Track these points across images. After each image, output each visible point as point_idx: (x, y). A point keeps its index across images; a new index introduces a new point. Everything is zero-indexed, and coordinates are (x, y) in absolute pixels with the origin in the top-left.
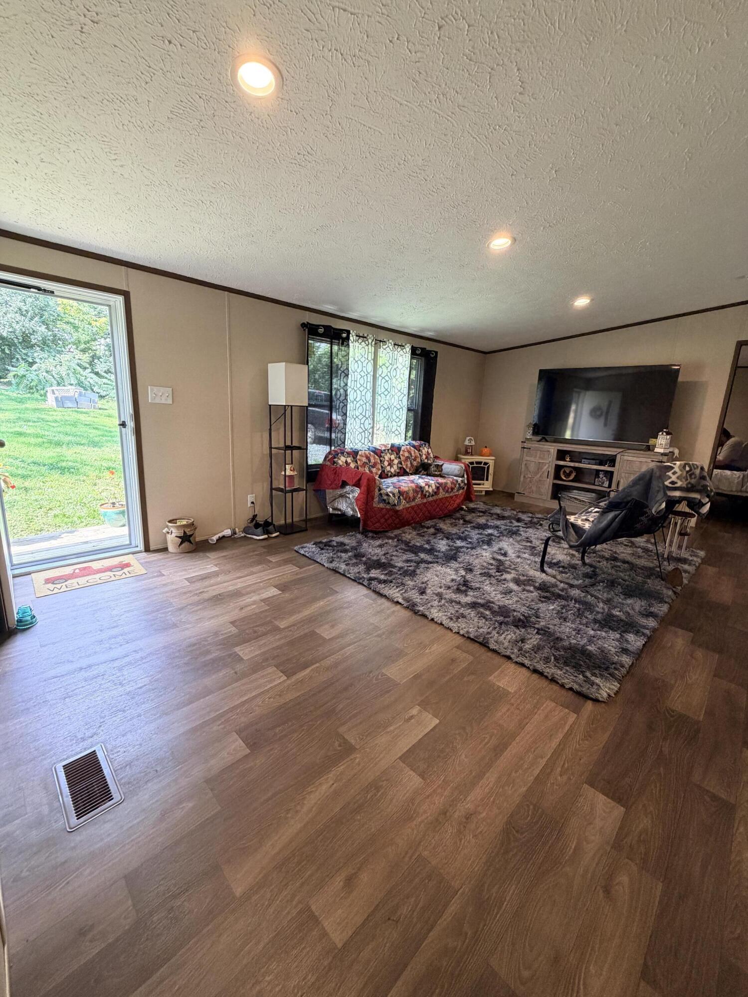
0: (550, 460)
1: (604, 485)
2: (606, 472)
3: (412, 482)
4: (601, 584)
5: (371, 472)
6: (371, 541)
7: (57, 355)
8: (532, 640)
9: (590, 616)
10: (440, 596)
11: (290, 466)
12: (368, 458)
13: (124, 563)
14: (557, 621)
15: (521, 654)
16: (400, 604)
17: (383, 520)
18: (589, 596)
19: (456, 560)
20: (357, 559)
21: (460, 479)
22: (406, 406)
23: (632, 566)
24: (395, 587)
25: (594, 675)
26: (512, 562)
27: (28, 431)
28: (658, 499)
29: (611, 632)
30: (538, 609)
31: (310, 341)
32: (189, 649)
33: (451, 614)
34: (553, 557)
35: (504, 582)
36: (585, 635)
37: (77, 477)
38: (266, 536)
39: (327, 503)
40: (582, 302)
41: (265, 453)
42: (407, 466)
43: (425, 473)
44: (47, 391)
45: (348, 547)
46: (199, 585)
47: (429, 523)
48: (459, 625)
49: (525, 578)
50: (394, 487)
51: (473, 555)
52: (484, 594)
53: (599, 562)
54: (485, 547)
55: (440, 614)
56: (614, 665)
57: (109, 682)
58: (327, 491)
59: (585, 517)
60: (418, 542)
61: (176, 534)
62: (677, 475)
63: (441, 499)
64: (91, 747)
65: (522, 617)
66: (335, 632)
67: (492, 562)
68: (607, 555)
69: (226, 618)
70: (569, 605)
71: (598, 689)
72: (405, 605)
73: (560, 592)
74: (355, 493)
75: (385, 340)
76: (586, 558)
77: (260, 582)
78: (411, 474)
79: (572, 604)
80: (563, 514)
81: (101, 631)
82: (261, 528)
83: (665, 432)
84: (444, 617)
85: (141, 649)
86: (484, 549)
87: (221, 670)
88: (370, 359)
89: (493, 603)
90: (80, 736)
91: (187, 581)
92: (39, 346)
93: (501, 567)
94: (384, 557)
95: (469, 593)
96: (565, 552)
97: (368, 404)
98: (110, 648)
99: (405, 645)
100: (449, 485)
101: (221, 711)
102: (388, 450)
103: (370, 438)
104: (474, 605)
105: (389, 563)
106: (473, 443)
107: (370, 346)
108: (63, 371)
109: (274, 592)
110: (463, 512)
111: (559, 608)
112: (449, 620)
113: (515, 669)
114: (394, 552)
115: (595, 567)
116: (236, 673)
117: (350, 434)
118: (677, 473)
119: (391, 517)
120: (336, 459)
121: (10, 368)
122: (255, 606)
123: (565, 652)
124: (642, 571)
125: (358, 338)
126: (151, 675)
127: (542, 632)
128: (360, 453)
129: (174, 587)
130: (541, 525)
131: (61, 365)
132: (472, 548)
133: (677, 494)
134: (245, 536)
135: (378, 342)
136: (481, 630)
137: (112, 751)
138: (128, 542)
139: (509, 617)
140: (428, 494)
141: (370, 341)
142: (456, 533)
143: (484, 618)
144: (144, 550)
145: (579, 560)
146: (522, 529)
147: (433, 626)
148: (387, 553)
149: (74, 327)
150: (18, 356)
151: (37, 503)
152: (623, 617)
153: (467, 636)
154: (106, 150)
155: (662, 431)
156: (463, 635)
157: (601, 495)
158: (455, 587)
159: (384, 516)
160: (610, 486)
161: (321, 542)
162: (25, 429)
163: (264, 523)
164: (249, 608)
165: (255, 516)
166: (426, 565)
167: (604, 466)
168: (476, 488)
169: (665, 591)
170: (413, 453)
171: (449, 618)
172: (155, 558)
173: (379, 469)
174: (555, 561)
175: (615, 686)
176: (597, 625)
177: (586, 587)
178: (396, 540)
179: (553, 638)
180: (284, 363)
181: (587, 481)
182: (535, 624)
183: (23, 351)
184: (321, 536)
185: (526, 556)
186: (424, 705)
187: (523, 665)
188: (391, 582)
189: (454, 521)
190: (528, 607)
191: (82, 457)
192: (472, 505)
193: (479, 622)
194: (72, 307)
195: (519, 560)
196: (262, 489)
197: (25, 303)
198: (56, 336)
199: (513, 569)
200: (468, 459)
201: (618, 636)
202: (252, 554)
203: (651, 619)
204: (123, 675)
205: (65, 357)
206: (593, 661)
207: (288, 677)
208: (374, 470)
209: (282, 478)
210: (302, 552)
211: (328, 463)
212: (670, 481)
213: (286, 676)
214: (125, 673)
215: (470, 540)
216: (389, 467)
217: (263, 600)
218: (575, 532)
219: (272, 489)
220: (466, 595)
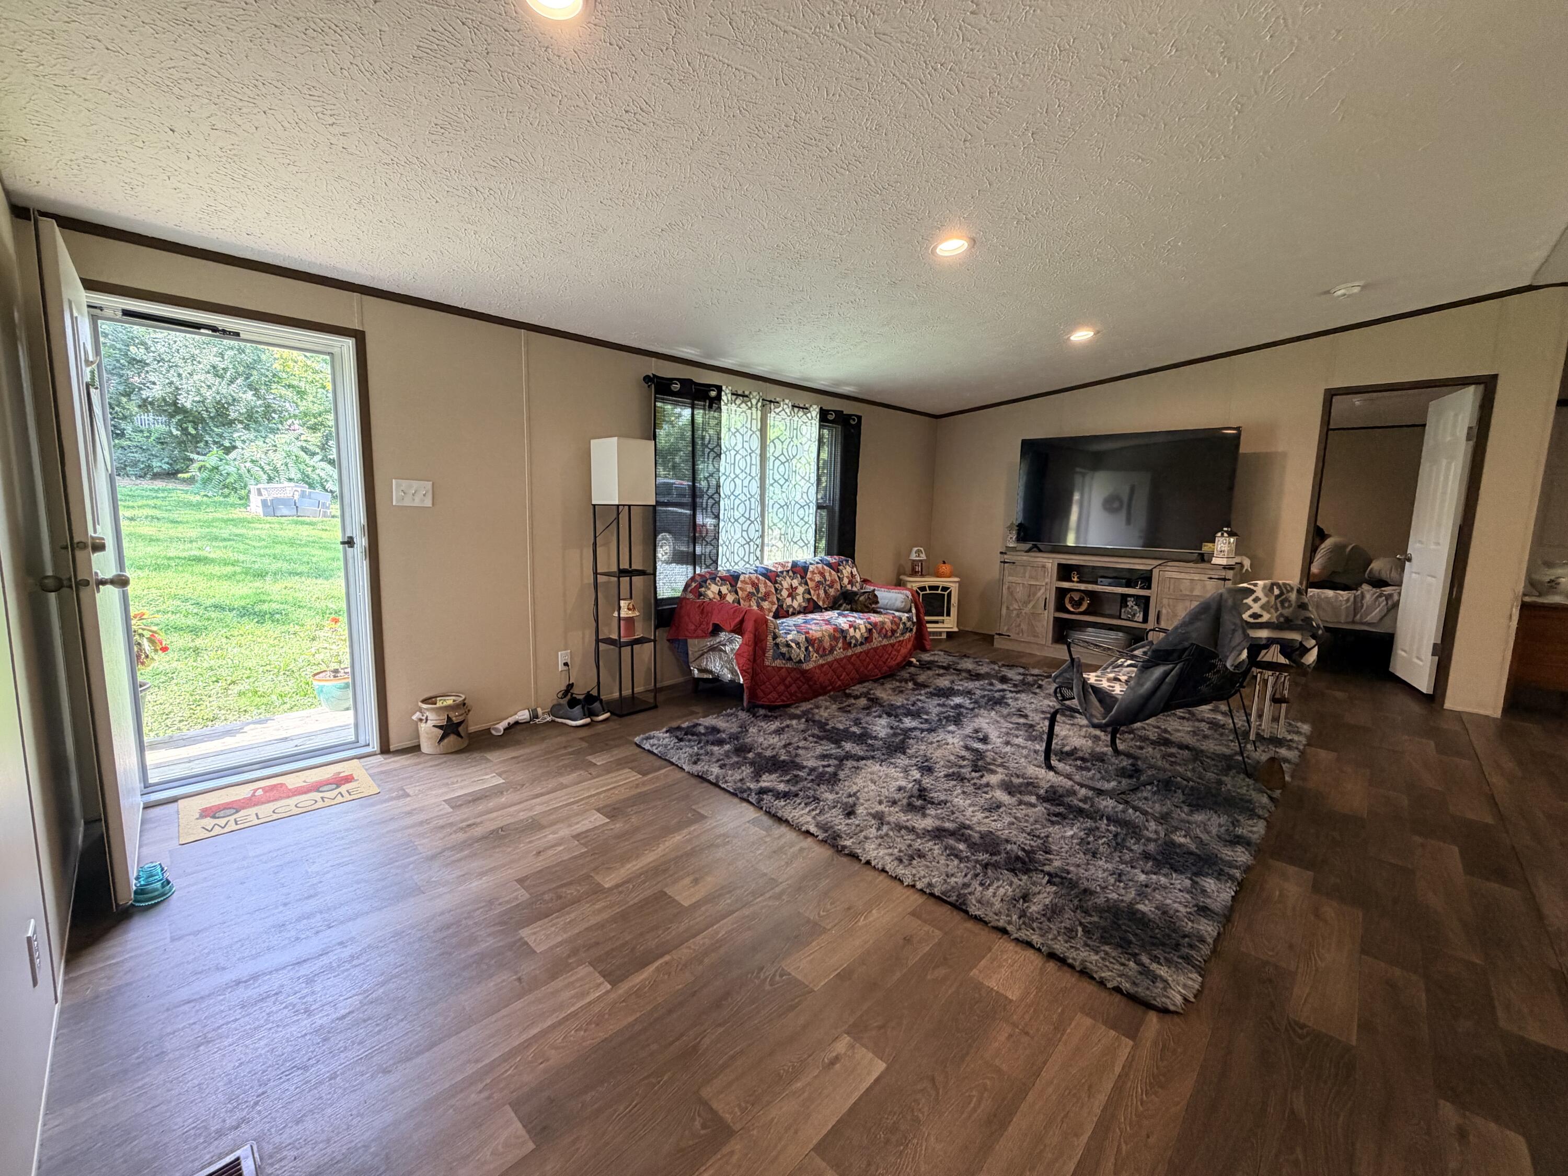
0: (1047, 580)
1: (1136, 619)
2: (1137, 598)
3: (828, 622)
4: (1149, 787)
5: (760, 607)
6: (763, 724)
7: (271, 436)
8: (1041, 896)
9: (1135, 847)
10: (880, 818)
11: (627, 602)
12: (755, 585)
13: (342, 775)
14: (1081, 858)
15: (1024, 923)
16: (812, 835)
17: (781, 688)
18: (1131, 811)
19: (904, 753)
20: (738, 756)
21: (905, 616)
22: (814, 502)
23: (1197, 754)
24: (803, 805)
25: (1155, 959)
26: (996, 753)
27: (212, 556)
28: (1233, 644)
29: (1174, 875)
30: (1047, 837)
31: (659, 404)
32: (440, 935)
33: (900, 851)
34: (1065, 742)
35: (986, 789)
36: (1131, 884)
37: (284, 628)
38: (588, 720)
39: (690, 660)
40: (1082, 336)
41: (586, 581)
42: (819, 596)
43: (849, 607)
44: (249, 491)
45: (724, 736)
46: (466, 812)
47: (858, 689)
48: (914, 871)
49: (1021, 780)
50: (798, 632)
51: (932, 743)
52: (953, 813)
53: (1141, 748)
54: (952, 728)
55: (882, 852)
56: (1187, 939)
57: (285, 1007)
58: (690, 641)
59: (1112, 675)
60: (841, 722)
61: (435, 723)
62: (1260, 603)
63: (876, 649)
64: (232, 1151)
65: (1020, 853)
66: (700, 892)
67: (964, 753)
68: (1153, 737)
69: (510, 871)
70: (1098, 828)
71: (1165, 989)
72: (820, 838)
73: (1081, 804)
74: (734, 644)
75: (778, 399)
76: (1118, 741)
77: (573, 803)
78: (826, 609)
79: (1103, 824)
80: (1078, 671)
81: (285, 905)
82: (579, 707)
83: (1226, 532)
84: (887, 857)
85: (352, 939)
86: (949, 732)
87: (491, 976)
88: (754, 429)
89: (969, 827)
90: (215, 1126)
91: (448, 804)
92: (241, 422)
93: (980, 763)
94: (784, 751)
95: (928, 812)
96: (1083, 733)
97: (753, 500)
98: (297, 939)
99: (822, 913)
100: (888, 625)
101: (487, 1061)
102: (788, 571)
103: (758, 553)
104: (938, 834)
105: (793, 762)
106: (923, 557)
107: (754, 409)
108: (278, 459)
109: (598, 819)
110: (912, 669)
111: (1082, 834)
112: (896, 863)
113: (1016, 952)
114: (799, 740)
115: (1136, 758)
116: (519, 980)
117: (725, 548)
118: (1260, 599)
119: (795, 680)
120: (703, 589)
121: (194, 456)
122: (561, 848)
123: (1101, 917)
124: (1213, 763)
125: (734, 397)
126: (365, 991)
127: (1057, 880)
128: (742, 578)
129: (422, 817)
130: (1040, 687)
131: (276, 451)
132: (930, 731)
133: (1264, 634)
134: (553, 721)
135: (768, 403)
136: (953, 880)
137: (271, 1157)
138: (353, 738)
139: (999, 853)
140: (853, 641)
141: (754, 401)
142: (903, 706)
143: (956, 856)
144: (378, 751)
145: (1107, 746)
146: (1009, 695)
147: (870, 874)
148: (790, 744)
149: (298, 392)
150: (207, 438)
151: (211, 673)
152: (1193, 847)
153: (928, 891)
154: (316, 110)
155: (1221, 530)
156: (922, 891)
157: (1136, 637)
158: (905, 801)
159: (783, 680)
160: (1145, 620)
161: (679, 728)
162: (210, 552)
163: (585, 698)
164: (550, 852)
165: (570, 686)
166: (855, 764)
167: (1134, 587)
168: (931, 628)
169: (1255, 795)
170: (827, 575)
171: (896, 859)
172: (397, 765)
173: (773, 603)
174: (1067, 749)
175: (1193, 980)
176: (1150, 864)
177: (1123, 793)
178: (804, 720)
179: (1076, 890)
180: (616, 438)
181: (1108, 612)
182: (1045, 865)
183: (216, 429)
184: (679, 717)
185: (1019, 741)
186: (857, 1031)
187: (1029, 944)
188: (796, 795)
189: (898, 684)
190: (1029, 834)
191: (296, 595)
192: (926, 657)
193: (948, 865)
194: (296, 362)
195: (1008, 749)
196: (582, 639)
197: (223, 358)
198: (269, 406)
199: (999, 766)
200: (916, 582)
201: (1188, 883)
202: (563, 752)
203: (1239, 849)
204: (313, 993)
205: (281, 439)
206: (1150, 933)
207: (614, 984)
208: (766, 605)
209: (616, 621)
210: (647, 747)
211: (690, 596)
212: (1249, 612)
213: (609, 983)
214: (318, 988)
215: (925, 717)
216: (790, 599)
217: (577, 837)
218: (1100, 701)
219: (598, 641)
220: (924, 816)
